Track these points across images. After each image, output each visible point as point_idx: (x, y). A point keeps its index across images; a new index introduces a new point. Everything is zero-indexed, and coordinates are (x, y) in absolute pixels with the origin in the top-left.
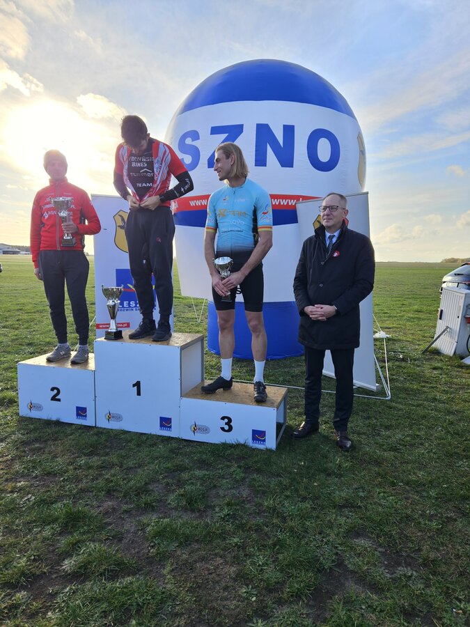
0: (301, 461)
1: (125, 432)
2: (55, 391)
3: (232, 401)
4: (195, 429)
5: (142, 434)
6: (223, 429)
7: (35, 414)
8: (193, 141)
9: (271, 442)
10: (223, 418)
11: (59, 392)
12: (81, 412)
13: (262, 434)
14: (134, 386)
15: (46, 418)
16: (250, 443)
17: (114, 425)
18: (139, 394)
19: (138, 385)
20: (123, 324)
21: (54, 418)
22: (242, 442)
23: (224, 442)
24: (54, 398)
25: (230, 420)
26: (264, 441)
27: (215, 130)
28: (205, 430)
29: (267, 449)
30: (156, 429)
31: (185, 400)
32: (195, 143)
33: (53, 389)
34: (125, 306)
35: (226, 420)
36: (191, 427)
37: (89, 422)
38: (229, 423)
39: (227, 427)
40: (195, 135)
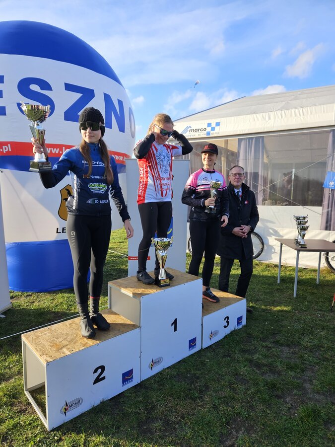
2: (100, 371)
4: (212, 336)
6: (225, 327)
8: (41, 89)
9: (244, 322)
10: (225, 319)
12: (127, 376)
13: (241, 318)
14: (172, 324)
17: (157, 369)
18: (175, 330)
19: (175, 322)
21: (97, 402)
23: (224, 335)
24: (97, 380)
25: (228, 318)
27: (69, 87)
28: (216, 334)
30: (186, 353)
31: (205, 317)
32: (46, 93)
33: (96, 371)
38: (228, 322)
39: (226, 324)
40: (45, 85)
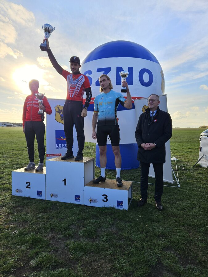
0: (140, 215)
1: (59, 202)
2: (28, 184)
3: (107, 187)
4: (91, 200)
5: (67, 203)
6: (103, 200)
7: (19, 194)
8: (89, 75)
9: (126, 206)
10: (103, 195)
11: (30, 184)
12: (39, 193)
13: (122, 202)
14: (63, 181)
15: (24, 196)
16: (116, 207)
17: (54, 199)
18: (65, 184)
19: (65, 180)
20: (58, 154)
21: (27, 196)
22: (112, 207)
23: (104, 206)
24: (27, 187)
25: (107, 196)
26: (122, 206)
27: (99, 70)
28: (95, 201)
29: (124, 210)
30: (73, 201)
31: (86, 187)
32: (90, 76)
34: (59, 146)
35: (105, 196)
36: (89, 200)
37: (43, 198)
38: (106, 198)
39: (105, 200)
40: (90, 72)
